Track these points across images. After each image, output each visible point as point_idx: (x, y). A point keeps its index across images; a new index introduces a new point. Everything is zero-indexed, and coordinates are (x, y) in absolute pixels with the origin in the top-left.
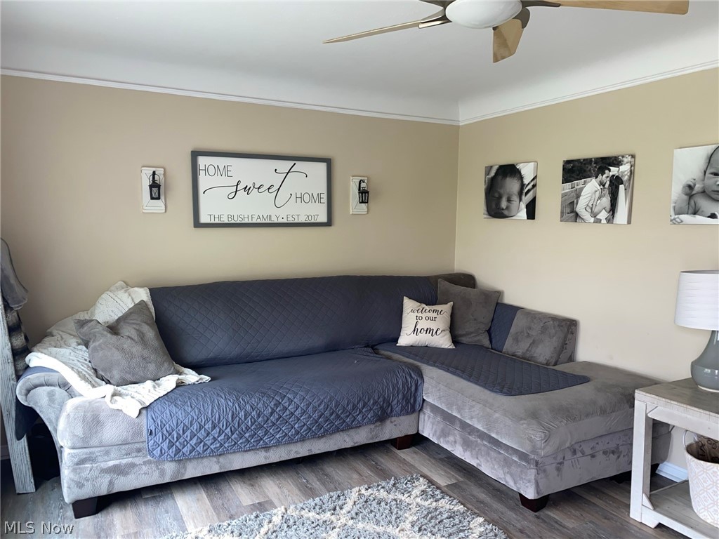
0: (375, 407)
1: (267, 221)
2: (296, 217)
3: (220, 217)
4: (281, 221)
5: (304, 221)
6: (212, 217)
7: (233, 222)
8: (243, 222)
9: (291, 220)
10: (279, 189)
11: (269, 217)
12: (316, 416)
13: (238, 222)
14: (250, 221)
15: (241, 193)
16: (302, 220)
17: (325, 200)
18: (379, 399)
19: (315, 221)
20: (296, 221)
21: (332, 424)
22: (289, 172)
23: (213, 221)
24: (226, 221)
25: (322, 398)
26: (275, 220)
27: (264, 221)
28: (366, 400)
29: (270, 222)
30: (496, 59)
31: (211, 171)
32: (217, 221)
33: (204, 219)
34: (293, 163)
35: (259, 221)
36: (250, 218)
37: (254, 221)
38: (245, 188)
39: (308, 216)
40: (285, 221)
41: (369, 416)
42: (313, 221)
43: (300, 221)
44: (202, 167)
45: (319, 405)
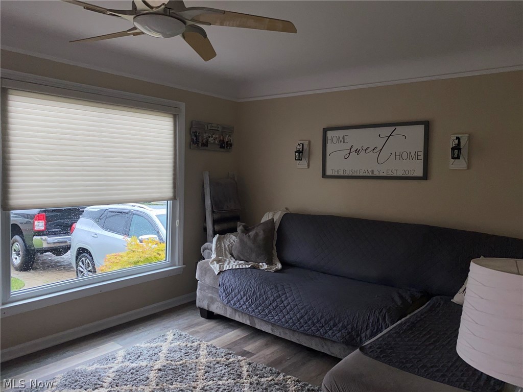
0: (343, 331)
1: (370, 175)
2: (394, 172)
3: (338, 171)
4: (381, 174)
5: (401, 175)
6: (334, 171)
7: (346, 175)
8: (353, 175)
9: (390, 174)
10: (381, 150)
11: (372, 171)
12: (298, 316)
13: (350, 175)
14: (358, 174)
15: (353, 154)
16: (400, 174)
17: (421, 157)
18: (348, 325)
19: (412, 176)
20: (395, 175)
21: (309, 328)
22: (390, 135)
23: (334, 174)
24: (342, 174)
25: (305, 305)
26: (376, 174)
27: (368, 175)
28: (337, 321)
29: (373, 175)
30: (296, 32)
31: (335, 139)
32: (336, 174)
33: (329, 173)
34: (393, 128)
35: (365, 174)
36: (358, 172)
37: (361, 174)
38: (356, 150)
39: (405, 171)
40: (385, 174)
41: (338, 335)
42: (409, 175)
43: (398, 175)
44: (329, 138)
45: (302, 309)
